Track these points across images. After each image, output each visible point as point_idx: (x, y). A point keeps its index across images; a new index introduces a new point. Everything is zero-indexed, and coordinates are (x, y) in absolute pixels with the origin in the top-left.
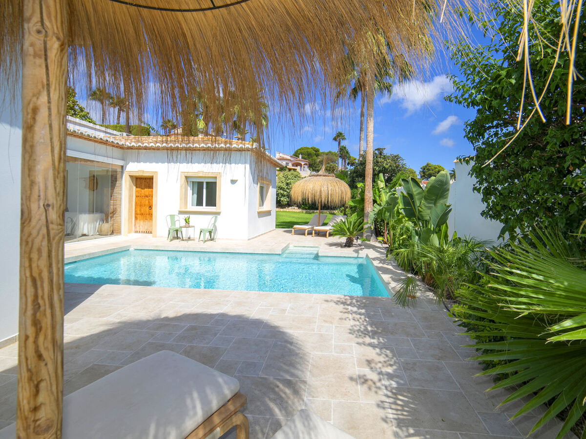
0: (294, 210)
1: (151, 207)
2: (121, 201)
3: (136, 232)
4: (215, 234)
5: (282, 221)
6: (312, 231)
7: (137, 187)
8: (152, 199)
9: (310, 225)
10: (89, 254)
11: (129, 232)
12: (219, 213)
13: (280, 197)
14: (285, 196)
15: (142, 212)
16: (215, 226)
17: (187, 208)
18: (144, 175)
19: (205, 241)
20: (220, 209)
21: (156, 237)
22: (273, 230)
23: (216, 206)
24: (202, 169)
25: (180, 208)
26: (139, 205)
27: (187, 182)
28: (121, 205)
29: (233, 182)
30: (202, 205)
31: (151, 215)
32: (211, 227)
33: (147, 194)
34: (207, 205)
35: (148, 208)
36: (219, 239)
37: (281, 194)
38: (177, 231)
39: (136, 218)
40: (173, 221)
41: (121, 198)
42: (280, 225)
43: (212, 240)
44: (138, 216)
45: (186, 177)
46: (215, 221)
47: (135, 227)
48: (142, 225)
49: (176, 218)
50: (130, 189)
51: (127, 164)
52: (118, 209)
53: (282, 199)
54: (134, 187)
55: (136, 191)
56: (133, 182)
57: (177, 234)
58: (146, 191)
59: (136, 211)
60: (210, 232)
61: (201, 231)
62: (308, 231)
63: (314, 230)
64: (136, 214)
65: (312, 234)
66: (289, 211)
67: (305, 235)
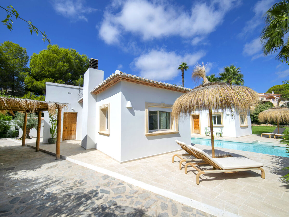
0: (267, 126)
1: (198, 125)
3: (194, 133)
4: (222, 134)
5: (257, 131)
8: (199, 123)
9: (273, 133)
11: (193, 133)
12: (223, 127)
15: (196, 127)
16: (222, 132)
18: (196, 115)
19: (219, 137)
20: (223, 125)
21: (201, 135)
22: (250, 135)
23: (221, 124)
25: (208, 125)
26: (195, 124)
29: (227, 115)
30: (216, 124)
31: (199, 128)
32: (220, 132)
33: (197, 121)
34: (218, 124)
35: (197, 125)
36: (224, 137)
38: (208, 133)
39: (194, 129)
40: (206, 130)
42: (256, 133)
43: (221, 137)
44: (195, 128)
46: (222, 130)
47: (194, 132)
48: (196, 131)
49: (207, 129)
50: (192, 120)
55: (194, 120)
56: (193, 117)
57: (208, 134)
58: (197, 120)
60: (220, 134)
61: (217, 133)
62: (271, 136)
63: (276, 135)
64: (194, 127)
65: (274, 137)
66: (264, 126)
67: (269, 137)
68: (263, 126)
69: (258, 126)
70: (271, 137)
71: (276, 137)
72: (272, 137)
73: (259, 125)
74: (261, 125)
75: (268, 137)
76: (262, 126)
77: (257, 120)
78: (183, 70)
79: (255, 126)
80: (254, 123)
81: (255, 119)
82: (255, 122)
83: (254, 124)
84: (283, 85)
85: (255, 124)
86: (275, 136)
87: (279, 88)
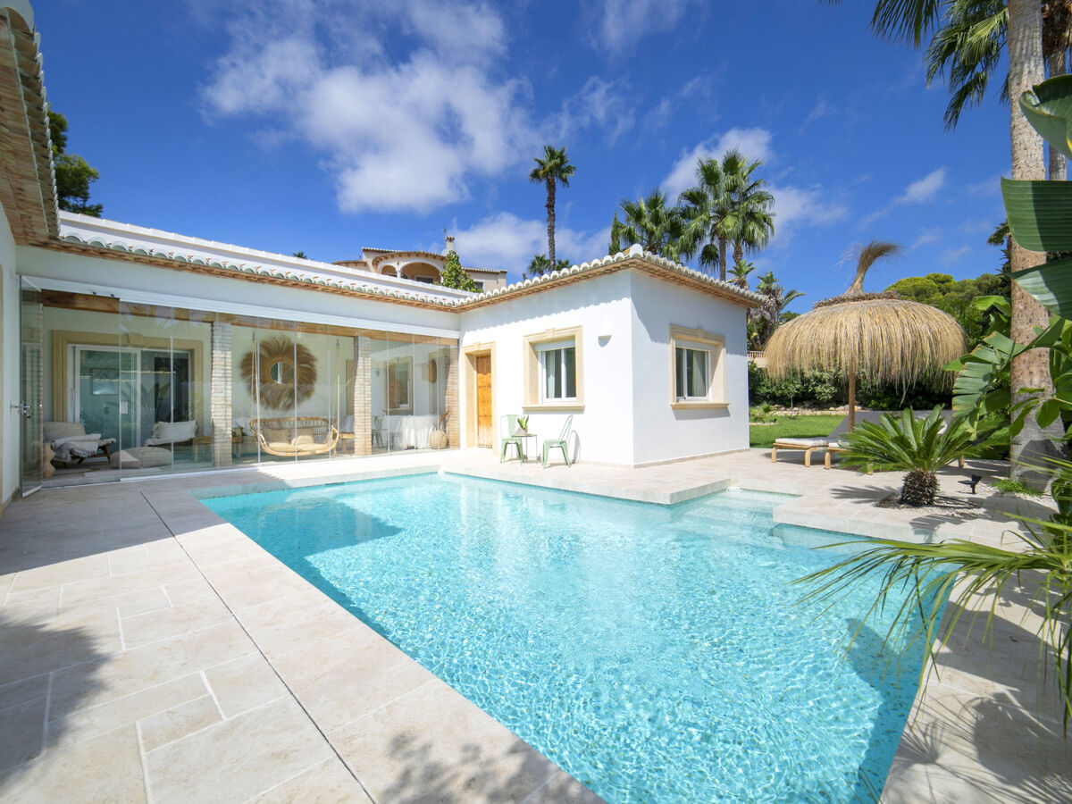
2: (458, 396)
3: (480, 446)
4: (576, 451)
6: (823, 454)
7: (478, 372)
8: (490, 392)
10: (365, 474)
12: (582, 410)
13: (813, 386)
14: (824, 382)
17: (537, 402)
18: (481, 349)
20: (583, 401)
23: (576, 396)
24: (552, 324)
26: (480, 401)
27: (536, 353)
28: (458, 401)
29: (604, 341)
30: (559, 395)
31: (490, 417)
33: (486, 381)
34: (566, 395)
36: (583, 462)
37: (816, 378)
39: (478, 423)
41: (458, 391)
44: (480, 421)
45: (533, 345)
47: (479, 439)
48: (484, 434)
50: (469, 377)
51: (463, 336)
52: (454, 409)
53: (818, 389)
54: (475, 372)
55: (477, 379)
56: (472, 364)
58: (487, 377)
59: (478, 412)
62: (813, 454)
63: (832, 452)
64: (479, 416)
65: (822, 462)
66: (837, 416)
67: (802, 462)
68: (834, 413)
69: (816, 416)
70: (814, 462)
71: (833, 462)
72: (817, 460)
73: (819, 413)
74: (826, 412)
75: (796, 458)
76: (830, 416)
77: (813, 392)
78: (551, 187)
79: (804, 416)
80: (807, 405)
81: (807, 388)
82: (809, 399)
83: (804, 408)
84: (928, 278)
85: (809, 408)
86: (827, 454)
87: (914, 286)
